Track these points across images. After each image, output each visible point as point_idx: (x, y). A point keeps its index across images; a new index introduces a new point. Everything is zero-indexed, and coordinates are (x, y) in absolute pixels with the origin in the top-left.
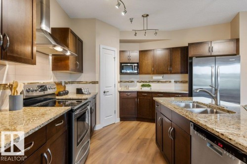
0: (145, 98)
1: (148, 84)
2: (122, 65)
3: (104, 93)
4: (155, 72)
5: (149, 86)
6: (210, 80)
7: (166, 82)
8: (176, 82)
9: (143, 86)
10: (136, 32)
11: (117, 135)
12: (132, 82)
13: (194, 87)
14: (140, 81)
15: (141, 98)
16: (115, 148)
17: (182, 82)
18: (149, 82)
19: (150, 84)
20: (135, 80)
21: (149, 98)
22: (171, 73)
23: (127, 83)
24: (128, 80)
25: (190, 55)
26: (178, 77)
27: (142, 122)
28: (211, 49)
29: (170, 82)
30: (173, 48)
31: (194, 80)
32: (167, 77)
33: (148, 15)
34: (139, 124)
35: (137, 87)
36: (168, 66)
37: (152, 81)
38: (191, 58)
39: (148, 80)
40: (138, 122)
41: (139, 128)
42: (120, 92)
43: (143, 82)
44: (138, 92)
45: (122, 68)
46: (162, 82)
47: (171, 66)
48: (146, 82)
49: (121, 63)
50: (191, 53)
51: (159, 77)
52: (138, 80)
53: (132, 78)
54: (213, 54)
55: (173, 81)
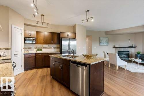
0: (40, 56)
1: (40, 49)
2: (26, 38)
3: (15, 55)
4: (45, 43)
5: (41, 50)
6: (68, 47)
7: (50, 48)
8: (54, 48)
9: (38, 50)
10: (38, 22)
11: (27, 78)
12: (31, 48)
13: (63, 50)
14: (36, 47)
15: (38, 56)
16: (29, 84)
17: (57, 48)
18: (41, 48)
19: (42, 49)
20: (33, 47)
21: (42, 56)
22: (53, 44)
23: (28, 49)
24: (28, 47)
25: (61, 37)
26: (55, 46)
27: (38, 69)
28: (68, 35)
29: (52, 48)
30: (53, 33)
31: (63, 47)
32: (50, 46)
33: (44, 15)
34: (37, 70)
35: (34, 51)
36: (51, 41)
37: (43, 47)
38: (61, 38)
39: (40, 47)
40: (36, 70)
41: (38, 72)
42: (24, 54)
43: (38, 48)
44: (36, 53)
45: (25, 40)
46: (48, 48)
47: (53, 41)
48: (39, 48)
49: (25, 37)
50: (62, 36)
51: (47, 46)
52: (35, 47)
53: (31, 46)
54: (69, 37)
55: (53, 47)
